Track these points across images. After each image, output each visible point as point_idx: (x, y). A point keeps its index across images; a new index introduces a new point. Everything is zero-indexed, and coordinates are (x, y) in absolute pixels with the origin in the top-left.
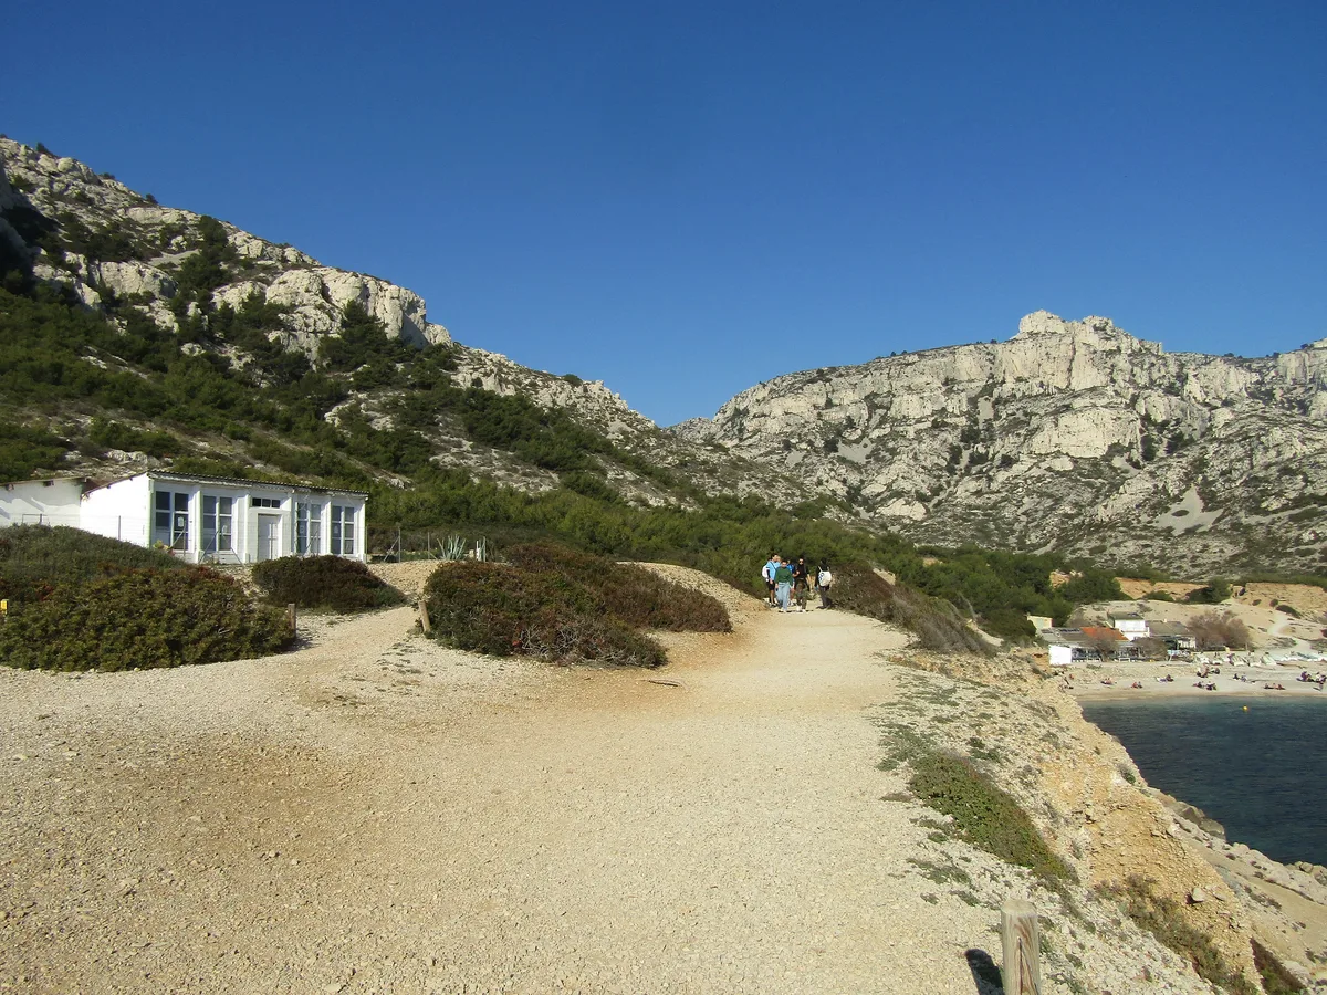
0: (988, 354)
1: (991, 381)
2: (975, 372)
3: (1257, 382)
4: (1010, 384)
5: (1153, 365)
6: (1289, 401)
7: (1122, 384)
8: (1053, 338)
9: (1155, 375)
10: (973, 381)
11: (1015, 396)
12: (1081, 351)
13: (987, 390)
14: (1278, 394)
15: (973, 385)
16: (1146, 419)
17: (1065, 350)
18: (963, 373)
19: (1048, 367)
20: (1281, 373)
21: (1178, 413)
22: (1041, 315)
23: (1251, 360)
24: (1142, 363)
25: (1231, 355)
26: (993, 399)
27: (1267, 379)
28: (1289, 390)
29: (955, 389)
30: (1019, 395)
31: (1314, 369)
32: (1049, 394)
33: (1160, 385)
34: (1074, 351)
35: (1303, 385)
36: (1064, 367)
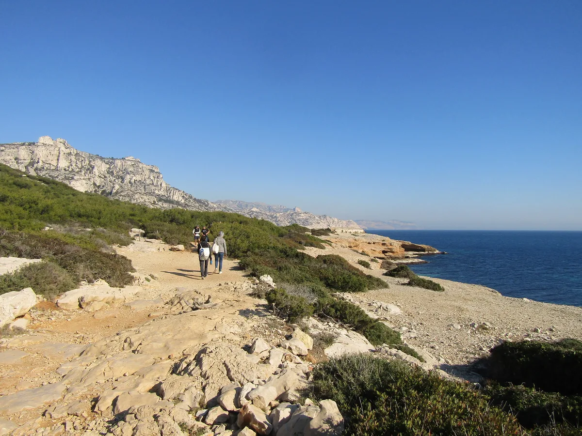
0: (30, 150)
1: (32, 161)
2: (26, 157)
3: (109, 168)
4: (40, 164)
5: (83, 160)
6: (118, 176)
7: (74, 167)
8: (52, 147)
9: (83, 164)
10: (25, 160)
11: (43, 168)
12: (62, 153)
13: (32, 164)
14: (115, 172)
15: (26, 161)
16: (95, 184)
17: (56, 152)
18: (22, 156)
19: (50, 157)
20: (116, 166)
21: (103, 184)
22: (47, 138)
23: (104, 158)
24: (79, 159)
25: (98, 155)
26: (34, 168)
27: (111, 167)
28: (118, 172)
29: (19, 162)
30: (45, 168)
31: (125, 166)
32: (58, 170)
33: (85, 168)
34: (59, 153)
35: (122, 171)
36: (56, 158)
